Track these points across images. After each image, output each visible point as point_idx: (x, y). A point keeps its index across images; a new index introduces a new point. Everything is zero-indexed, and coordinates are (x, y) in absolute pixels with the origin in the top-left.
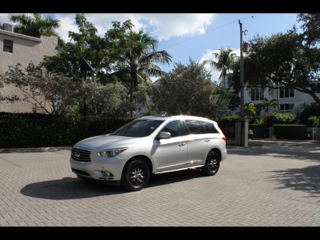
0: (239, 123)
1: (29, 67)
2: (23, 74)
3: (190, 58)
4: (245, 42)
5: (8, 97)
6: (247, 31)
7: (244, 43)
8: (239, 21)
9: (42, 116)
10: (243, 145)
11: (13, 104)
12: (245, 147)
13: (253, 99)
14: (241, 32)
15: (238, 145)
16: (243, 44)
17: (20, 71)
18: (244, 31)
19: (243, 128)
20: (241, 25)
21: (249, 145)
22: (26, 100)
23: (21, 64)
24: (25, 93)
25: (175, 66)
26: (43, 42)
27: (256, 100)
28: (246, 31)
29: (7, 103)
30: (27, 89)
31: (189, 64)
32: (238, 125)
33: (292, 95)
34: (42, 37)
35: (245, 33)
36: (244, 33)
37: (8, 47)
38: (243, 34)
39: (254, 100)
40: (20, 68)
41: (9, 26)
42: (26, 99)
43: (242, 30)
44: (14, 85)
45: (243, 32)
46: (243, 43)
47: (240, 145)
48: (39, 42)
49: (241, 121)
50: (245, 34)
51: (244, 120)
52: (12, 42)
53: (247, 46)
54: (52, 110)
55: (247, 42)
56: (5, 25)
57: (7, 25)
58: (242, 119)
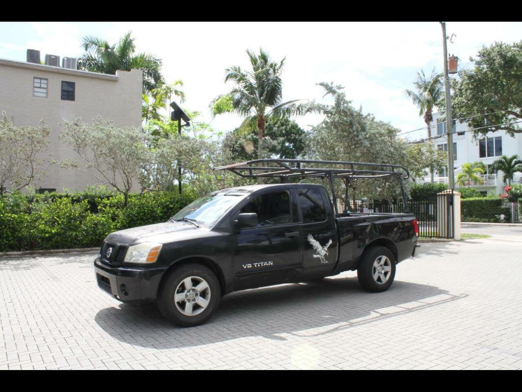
0: (440, 197)
4: (451, 56)
6: (456, 36)
7: (450, 58)
10: (451, 236)
12: (456, 240)
13: (482, 154)
14: (445, 38)
15: (443, 236)
16: (448, 60)
18: (450, 36)
19: (451, 207)
20: (443, 25)
26: (118, 80)
28: (454, 36)
32: (442, 204)
34: (117, 71)
35: (451, 39)
36: (450, 39)
37: (68, 93)
38: (448, 41)
39: (485, 156)
41: (71, 60)
43: (447, 35)
45: (448, 38)
46: (448, 57)
47: (446, 236)
49: (446, 195)
51: (452, 192)
52: (74, 84)
53: (457, 61)
54: (125, 186)
55: (455, 55)
56: (65, 59)
57: (69, 59)
58: (449, 191)
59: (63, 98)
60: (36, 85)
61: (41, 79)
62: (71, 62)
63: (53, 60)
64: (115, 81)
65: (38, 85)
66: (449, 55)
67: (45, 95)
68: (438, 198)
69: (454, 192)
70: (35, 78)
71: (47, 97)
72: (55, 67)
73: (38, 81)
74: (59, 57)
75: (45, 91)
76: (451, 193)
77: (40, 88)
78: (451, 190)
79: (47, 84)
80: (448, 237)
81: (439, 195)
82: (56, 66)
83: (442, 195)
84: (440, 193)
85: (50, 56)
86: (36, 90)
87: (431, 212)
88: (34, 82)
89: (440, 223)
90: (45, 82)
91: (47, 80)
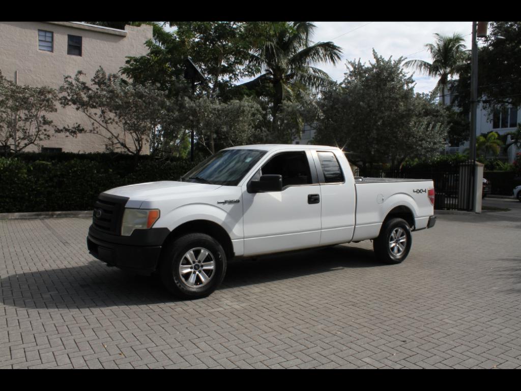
0: (464, 168)
1: (97, 77)
2: (89, 89)
3: (374, 50)
5: (67, 127)
9: (121, 156)
10: (471, 208)
11: (76, 138)
12: (476, 213)
13: (496, 126)
15: (462, 208)
16: (478, 22)
17: (84, 83)
21: (483, 208)
22: (95, 132)
23: (83, 72)
24: (93, 121)
25: (348, 68)
26: (128, 35)
27: (502, 127)
29: (67, 136)
30: (96, 114)
31: (374, 61)
32: (463, 173)
34: (127, 27)
37: (75, 47)
39: (498, 127)
40: (82, 78)
42: (94, 130)
44: (75, 107)
47: (465, 208)
48: (123, 36)
49: (468, 165)
51: (474, 162)
52: (80, 38)
53: (487, 24)
54: (136, 147)
59: (69, 52)
60: (41, 38)
61: (46, 31)
65: (43, 38)
67: (50, 49)
68: (461, 168)
69: (476, 163)
70: (40, 30)
71: (52, 51)
73: (43, 34)
75: (50, 44)
76: (472, 163)
77: (45, 41)
78: (472, 161)
79: (52, 37)
80: (467, 210)
81: (462, 166)
83: (465, 165)
84: (464, 164)
86: (41, 43)
88: (38, 35)
89: (460, 196)
90: (50, 35)
91: (52, 33)
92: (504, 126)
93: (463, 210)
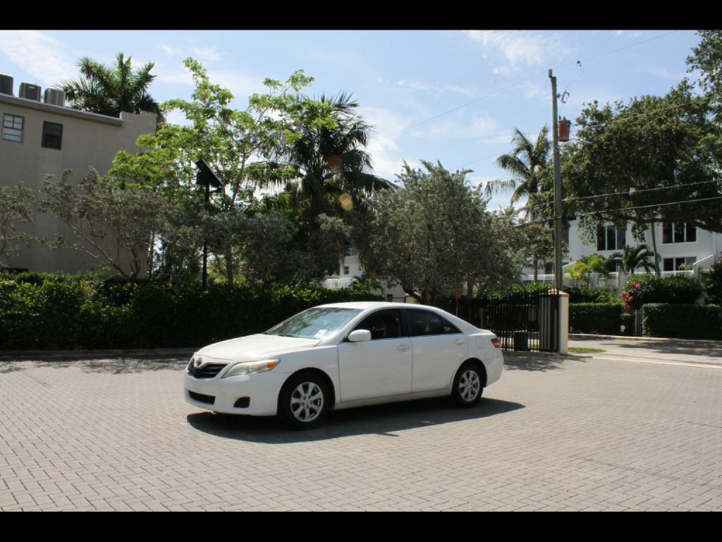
0: (546, 298)
4: (562, 119)
6: (568, 94)
7: (560, 122)
8: (550, 72)
10: (555, 348)
12: (562, 355)
13: (601, 247)
14: (555, 96)
15: (545, 348)
16: (558, 124)
18: (562, 94)
19: (555, 311)
20: (554, 80)
26: (123, 125)
27: (608, 249)
28: (566, 95)
32: (545, 306)
33: (692, 237)
34: (122, 114)
35: (562, 99)
36: (561, 97)
37: (52, 138)
38: (559, 100)
39: (604, 249)
41: (58, 93)
43: (557, 93)
45: (559, 96)
46: (558, 120)
47: (549, 348)
48: (117, 125)
50: (564, 100)
51: (558, 292)
52: (61, 126)
53: (569, 126)
54: (132, 268)
55: (567, 119)
56: (49, 91)
57: (54, 92)
58: (552, 291)
59: (42, 146)
60: (7, 124)
61: (14, 116)
62: (57, 96)
63: (30, 91)
64: (119, 125)
65: (10, 125)
66: (560, 118)
67: (18, 139)
68: (541, 298)
69: (561, 293)
70: (5, 114)
71: (22, 142)
72: (34, 101)
73: (10, 119)
74: (40, 88)
75: (19, 133)
76: (556, 294)
77: (13, 128)
78: (556, 290)
79: (22, 124)
80: (551, 350)
81: (544, 296)
82: (36, 99)
83: (548, 296)
84: (546, 293)
85: (28, 85)
86: (6, 131)
87: (532, 317)
88: (4, 120)
89: (542, 332)
90: (19, 120)
91: (23, 118)
92: (611, 247)
93: (547, 351)
